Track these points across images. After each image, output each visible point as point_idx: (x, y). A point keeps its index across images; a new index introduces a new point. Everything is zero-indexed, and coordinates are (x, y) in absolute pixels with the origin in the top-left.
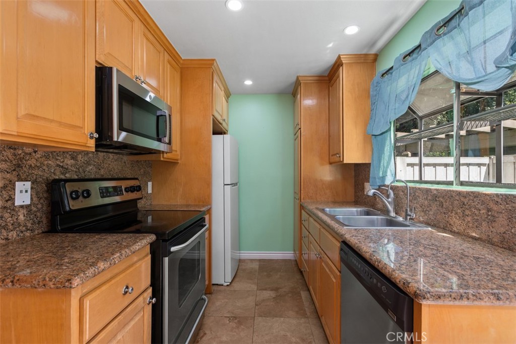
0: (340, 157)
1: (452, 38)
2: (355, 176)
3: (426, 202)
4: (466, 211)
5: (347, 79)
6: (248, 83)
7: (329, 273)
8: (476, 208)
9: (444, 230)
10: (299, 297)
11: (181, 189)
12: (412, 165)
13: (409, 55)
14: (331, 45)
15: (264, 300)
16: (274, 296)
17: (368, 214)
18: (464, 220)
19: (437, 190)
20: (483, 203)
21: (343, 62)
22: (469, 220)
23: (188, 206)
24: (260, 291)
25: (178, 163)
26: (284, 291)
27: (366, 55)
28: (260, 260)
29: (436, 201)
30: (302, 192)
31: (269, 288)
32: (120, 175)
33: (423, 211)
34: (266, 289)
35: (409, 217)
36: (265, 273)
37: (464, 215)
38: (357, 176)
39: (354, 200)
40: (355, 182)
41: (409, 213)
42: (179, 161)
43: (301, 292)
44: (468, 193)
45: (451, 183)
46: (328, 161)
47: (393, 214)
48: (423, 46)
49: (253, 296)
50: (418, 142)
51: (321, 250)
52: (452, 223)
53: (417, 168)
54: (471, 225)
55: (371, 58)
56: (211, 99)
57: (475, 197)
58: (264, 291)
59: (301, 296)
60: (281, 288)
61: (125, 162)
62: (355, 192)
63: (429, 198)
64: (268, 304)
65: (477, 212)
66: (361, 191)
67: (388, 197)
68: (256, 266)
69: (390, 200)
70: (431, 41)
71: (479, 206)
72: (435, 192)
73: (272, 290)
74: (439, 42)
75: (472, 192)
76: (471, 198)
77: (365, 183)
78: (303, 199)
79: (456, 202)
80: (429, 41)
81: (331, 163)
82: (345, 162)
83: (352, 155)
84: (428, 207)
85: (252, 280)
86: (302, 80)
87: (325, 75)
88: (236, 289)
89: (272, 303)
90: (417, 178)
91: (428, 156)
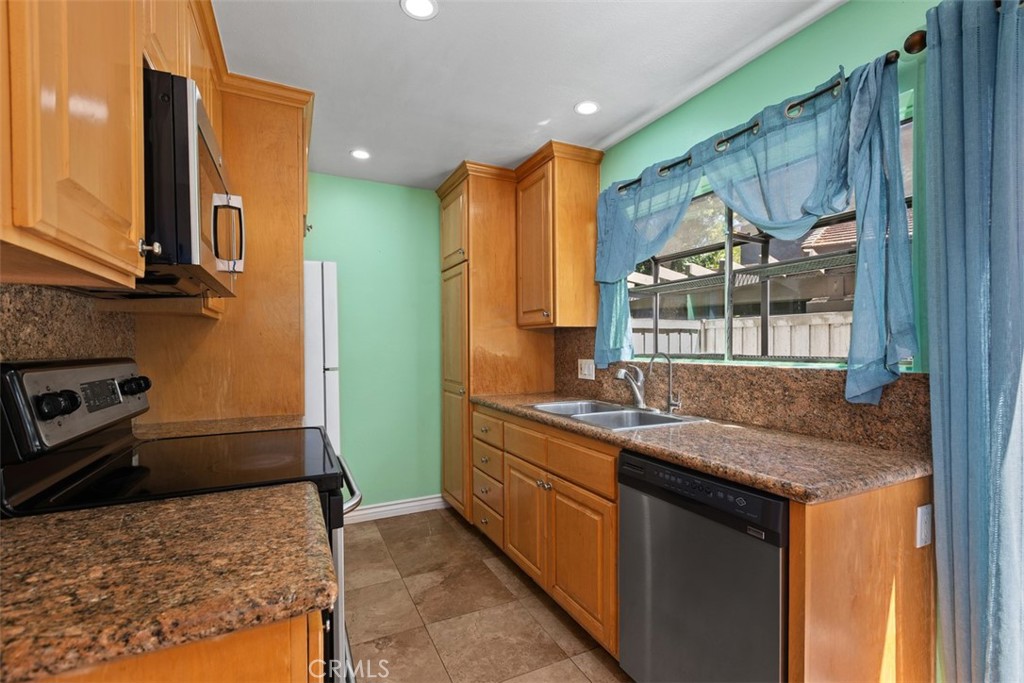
0: (548, 316)
1: (737, 160)
2: (556, 349)
3: (695, 385)
4: (756, 393)
5: (562, 185)
6: (361, 155)
7: (580, 508)
8: (768, 388)
9: (724, 420)
10: (485, 571)
11: (225, 382)
12: (643, 331)
13: (669, 168)
14: (544, 123)
15: (425, 592)
16: (441, 580)
17: (595, 409)
18: (752, 405)
19: (712, 367)
20: (778, 381)
21: (555, 154)
22: (759, 403)
23: (243, 421)
24: (410, 578)
25: (217, 320)
26: (455, 567)
27: (589, 150)
28: (376, 522)
29: (711, 382)
30: (471, 379)
31: (424, 568)
32: (82, 351)
33: (689, 398)
34: (418, 572)
35: (672, 408)
36: (402, 544)
37: (753, 399)
38: (559, 349)
39: (553, 389)
40: (556, 358)
41: (673, 402)
42: (220, 317)
43: (484, 561)
44: (758, 370)
45: (721, 357)
46: (514, 321)
47: (642, 405)
48: (694, 161)
49: (400, 590)
50: (652, 299)
51: (550, 476)
52: (735, 411)
53: (650, 336)
54: (761, 410)
55: (595, 156)
56: (301, 180)
57: (768, 374)
58: (418, 577)
59: (486, 568)
60: (446, 563)
61: (90, 317)
62: (557, 375)
63: (700, 378)
64: (437, 595)
65: (770, 393)
66: (571, 373)
67: (637, 379)
68: (375, 534)
69: (639, 384)
70: (708, 157)
71: (773, 385)
72: (709, 369)
73: (431, 570)
74: (719, 161)
75: (763, 368)
76: (763, 375)
77: (579, 361)
78: (474, 392)
79: (741, 382)
80: (706, 156)
81: (519, 326)
82: (558, 325)
83: (569, 313)
84: (697, 391)
85: (380, 561)
86: (473, 171)
87: (511, 168)
88: (359, 587)
89: (443, 593)
90: (650, 350)
91: (665, 318)
